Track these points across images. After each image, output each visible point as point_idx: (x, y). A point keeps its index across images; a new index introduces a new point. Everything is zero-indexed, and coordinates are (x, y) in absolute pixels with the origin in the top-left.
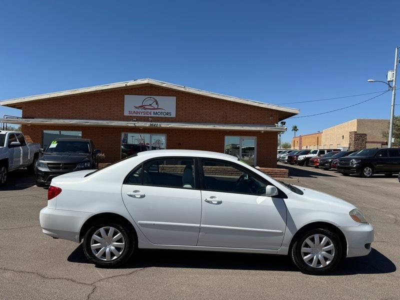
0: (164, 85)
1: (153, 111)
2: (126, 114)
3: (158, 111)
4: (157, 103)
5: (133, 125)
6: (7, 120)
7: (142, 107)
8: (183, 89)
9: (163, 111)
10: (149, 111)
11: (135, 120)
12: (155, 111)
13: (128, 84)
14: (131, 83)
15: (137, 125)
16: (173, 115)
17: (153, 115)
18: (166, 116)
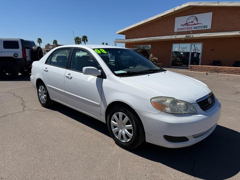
0: (201, 5)
1: (193, 26)
2: (176, 30)
3: (197, 26)
4: (197, 20)
5: (175, 38)
6: (117, 41)
7: (187, 24)
8: (216, 5)
9: (201, 25)
10: (191, 26)
11: (177, 34)
12: (195, 26)
13: (176, 9)
14: (178, 8)
15: (177, 37)
16: (209, 27)
17: (193, 29)
18: (203, 29)
